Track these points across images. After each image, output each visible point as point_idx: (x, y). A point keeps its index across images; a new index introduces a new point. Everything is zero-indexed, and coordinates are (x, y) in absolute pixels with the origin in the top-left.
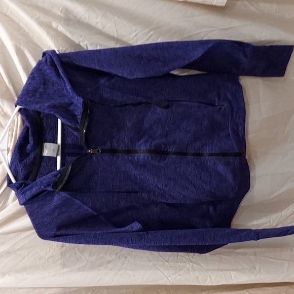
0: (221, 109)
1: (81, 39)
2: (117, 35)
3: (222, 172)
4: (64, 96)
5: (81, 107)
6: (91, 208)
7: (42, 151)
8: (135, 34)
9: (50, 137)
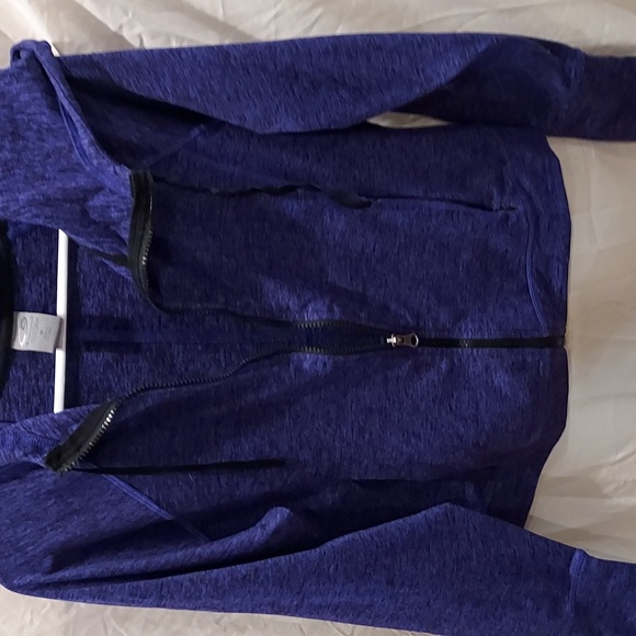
0: (507, 217)
1: (124, 20)
2: (224, 14)
3: (506, 389)
4: (75, 169)
5: (129, 193)
6: (157, 503)
7: (10, 334)
8: (273, 13)
9: (35, 296)
